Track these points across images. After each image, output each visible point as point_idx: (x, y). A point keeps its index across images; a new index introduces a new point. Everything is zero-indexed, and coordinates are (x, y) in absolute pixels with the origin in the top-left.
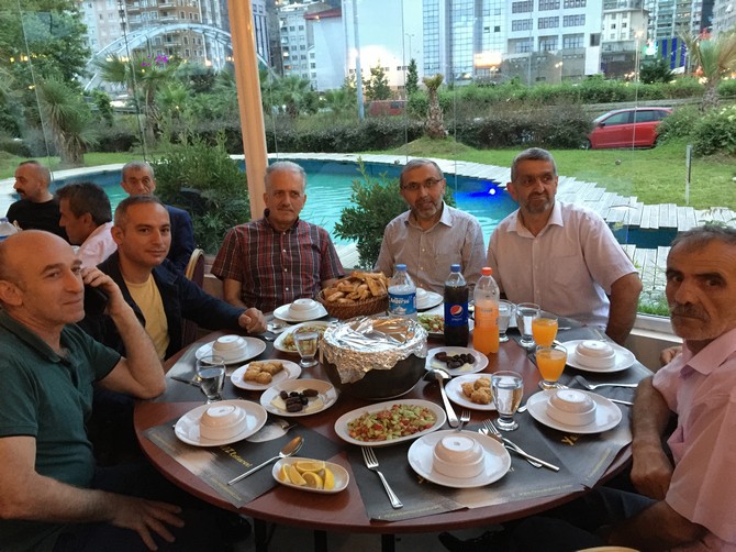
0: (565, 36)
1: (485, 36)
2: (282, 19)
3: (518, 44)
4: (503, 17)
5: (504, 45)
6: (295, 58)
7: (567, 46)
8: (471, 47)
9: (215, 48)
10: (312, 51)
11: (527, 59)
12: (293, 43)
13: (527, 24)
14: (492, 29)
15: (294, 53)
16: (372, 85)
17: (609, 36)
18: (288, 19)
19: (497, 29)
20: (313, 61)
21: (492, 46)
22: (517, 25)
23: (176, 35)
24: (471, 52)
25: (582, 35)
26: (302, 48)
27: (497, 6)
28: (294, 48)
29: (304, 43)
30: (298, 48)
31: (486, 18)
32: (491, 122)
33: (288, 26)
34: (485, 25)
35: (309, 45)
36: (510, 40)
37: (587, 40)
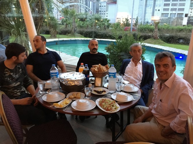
0: (178, 14)
1: (155, 12)
2: (100, 3)
3: (164, 15)
4: (161, 7)
5: (160, 15)
6: (102, 14)
7: (178, 16)
8: (151, 14)
9: (82, 10)
10: (107, 12)
11: (167, 19)
12: (102, 10)
13: (168, 9)
14: (157, 10)
15: (102, 13)
16: (125, 23)
17: (190, 15)
18: (102, 3)
19: (159, 10)
20: (107, 15)
21: (157, 15)
22: (164, 10)
23: (73, 6)
24: (151, 16)
25: (183, 14)
26: (105, 11)
27: (160, 4)
28: (102, 11)
29: (105, 10)
30: (104, 11)
31: (156, 7)
32: (172, 36)
33: (101, 5)
34: (156, 9)
35: (106, 11)
36: (162, 14)
37: (184, 15)
